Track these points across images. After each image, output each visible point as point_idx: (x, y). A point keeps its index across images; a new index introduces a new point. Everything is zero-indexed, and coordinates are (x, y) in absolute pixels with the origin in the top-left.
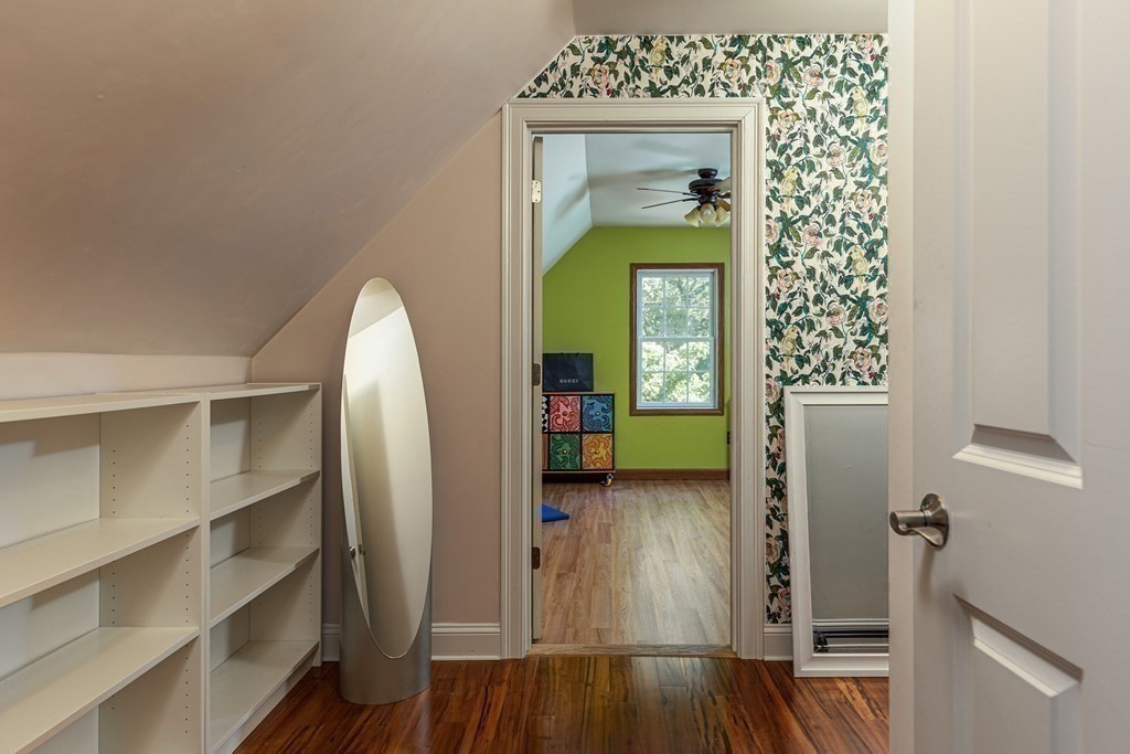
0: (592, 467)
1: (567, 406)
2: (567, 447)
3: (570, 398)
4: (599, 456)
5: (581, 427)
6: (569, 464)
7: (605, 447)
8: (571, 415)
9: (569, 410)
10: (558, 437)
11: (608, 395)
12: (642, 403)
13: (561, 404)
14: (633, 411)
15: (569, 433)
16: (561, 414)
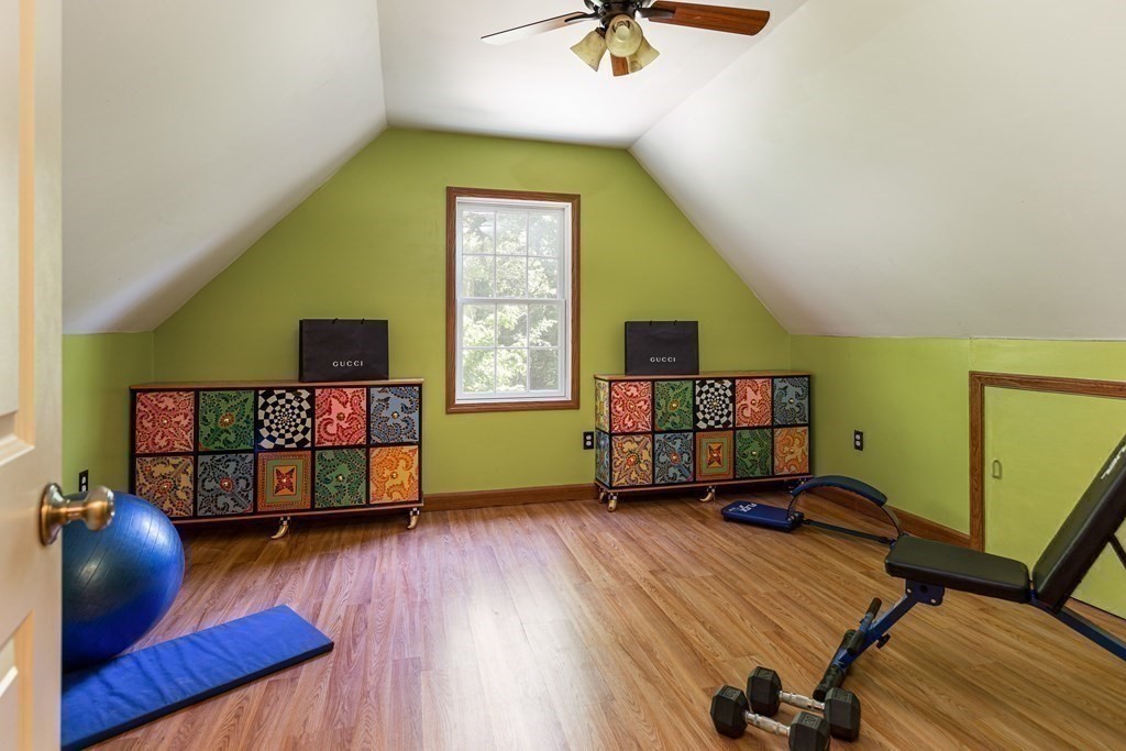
0: (386, 499)
1: (344, 404)
2: (344, 469)
3: (349, 391)
4: (398, 482)
5: (369, 438)
6: (347, 497)
7: (408, 467)
8: (351, 419)
9: (348, 411)
10: (329, 455)
11: (412, 385)
12: (463, 396)
13: (334, 401)
14: (451, 407)
15: (347, 447)
16: (333, 416)
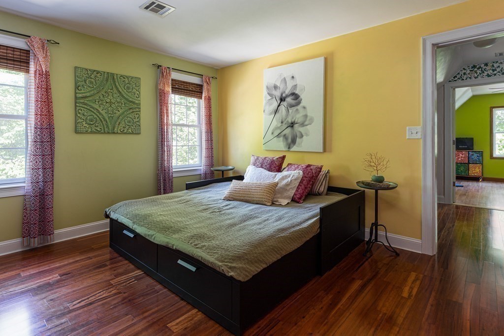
0: (473, 175)
1: (462, 155)
2: (462, 168)
3: (464, 152)
4: (476, 171)
5: (469, 162)
6: (463, 173)
7: (479, 169)
8: (464, 158)
10: (459, 164)
11: (480, 152)
12: (495, 155)
14: (492, 157)
15: (463, 163)
16: (460, 157)
